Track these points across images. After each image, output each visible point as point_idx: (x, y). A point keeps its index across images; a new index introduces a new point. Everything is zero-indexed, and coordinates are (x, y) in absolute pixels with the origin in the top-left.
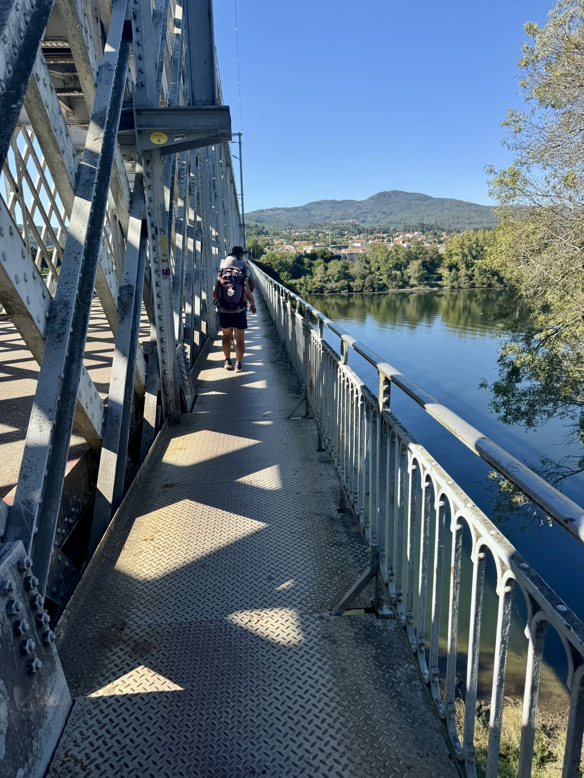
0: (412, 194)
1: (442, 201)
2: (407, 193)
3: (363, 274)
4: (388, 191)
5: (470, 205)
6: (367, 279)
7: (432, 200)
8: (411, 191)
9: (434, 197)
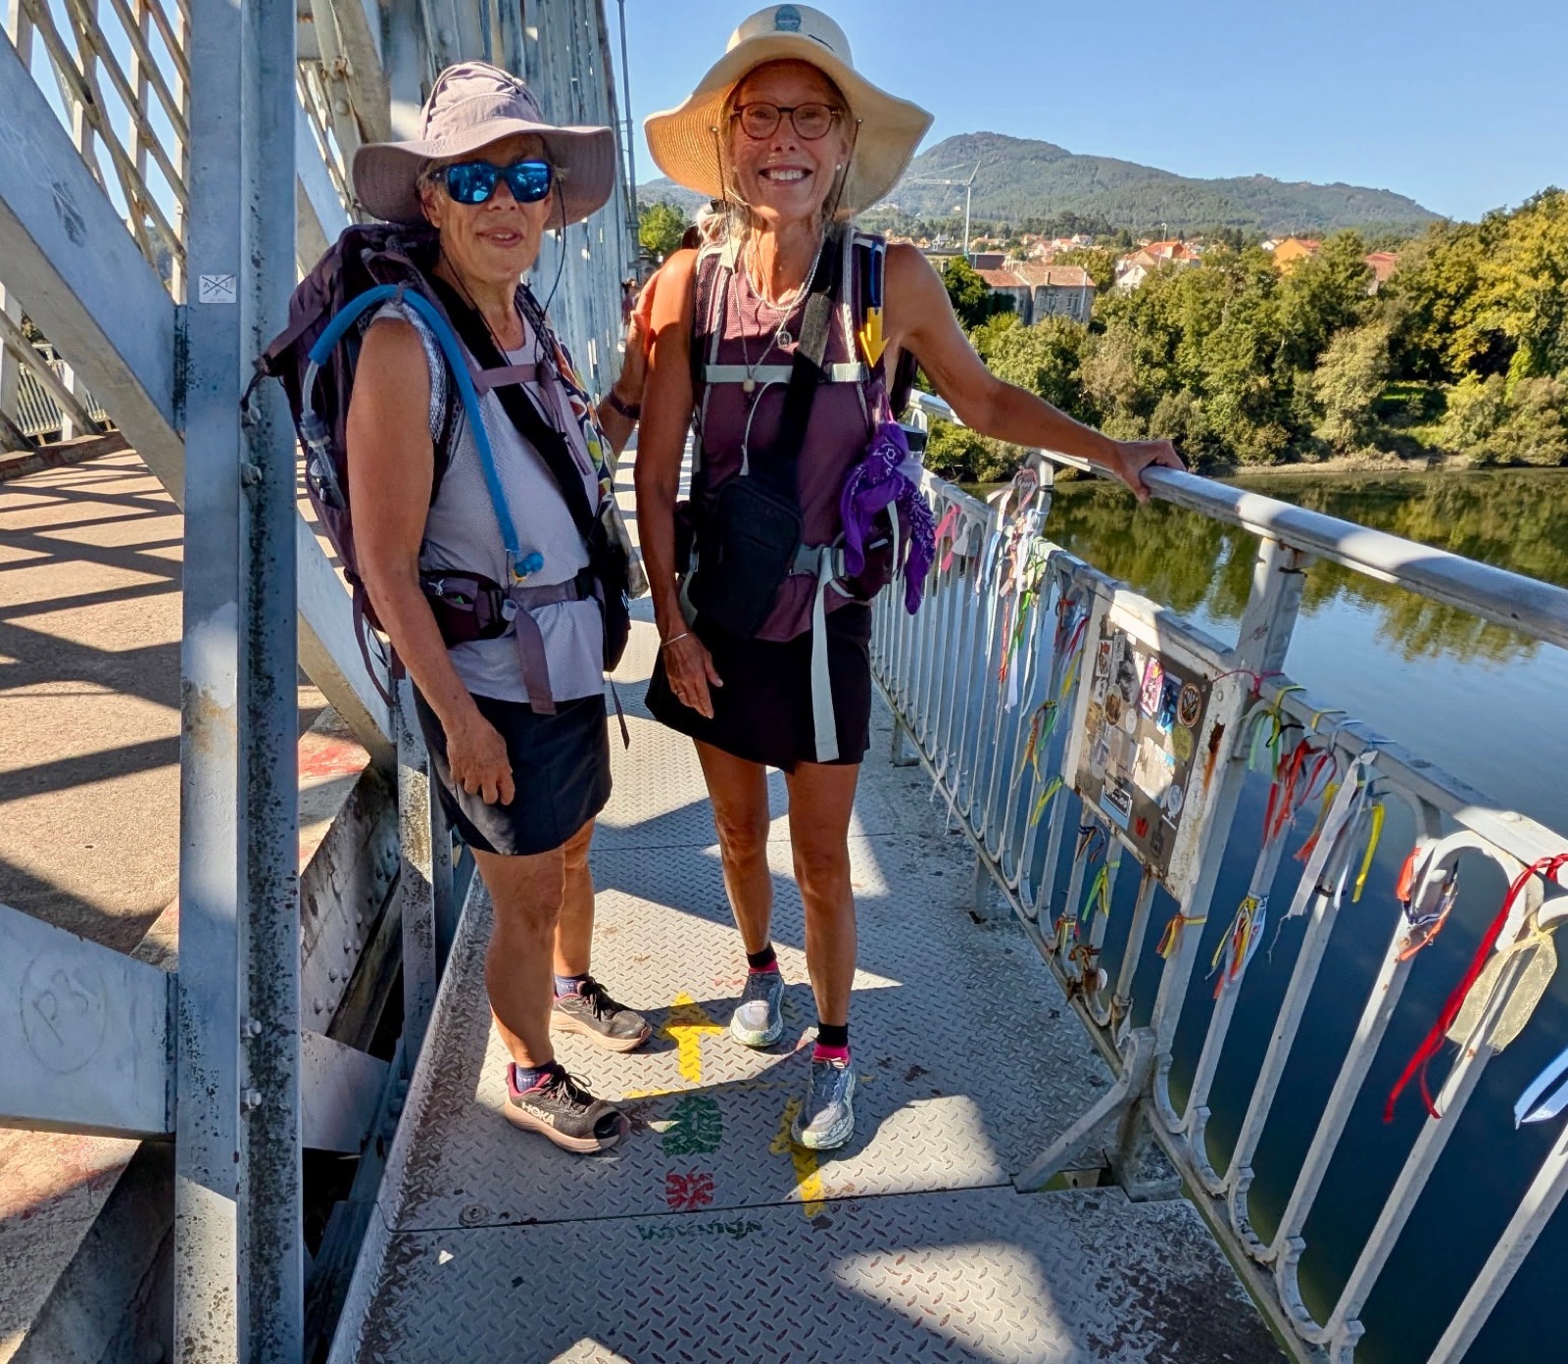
0: (1025, 142)
1: (1091, 163)
2: (1014, 141)
3: (1139, 392)
4: (970, 133)
5: (1154, 173)
6: (1160, 413)
7: (1068, 161)
8: (1022, 137)
9: (1074, 152)
